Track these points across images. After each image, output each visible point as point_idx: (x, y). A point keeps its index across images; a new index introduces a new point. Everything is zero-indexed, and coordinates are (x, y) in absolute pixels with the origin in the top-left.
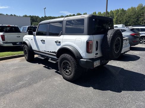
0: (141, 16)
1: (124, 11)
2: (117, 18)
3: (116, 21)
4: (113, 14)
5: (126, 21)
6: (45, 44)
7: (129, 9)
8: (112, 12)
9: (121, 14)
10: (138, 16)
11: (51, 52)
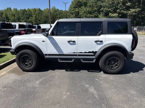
0: (56, 17)
1: (41, 11)
2: (36, 17)
3: (35, 20)
4: (31, 12)
5: (45, 21)
6: (76, 44)
7: (45, 9)
8: (29, 10)
9: (39, 13)
10: (54, 17)
11: (85, 52)
